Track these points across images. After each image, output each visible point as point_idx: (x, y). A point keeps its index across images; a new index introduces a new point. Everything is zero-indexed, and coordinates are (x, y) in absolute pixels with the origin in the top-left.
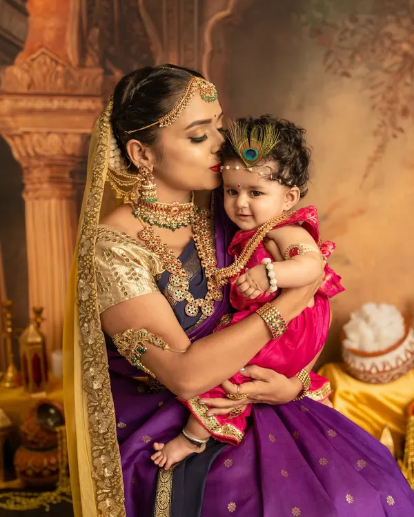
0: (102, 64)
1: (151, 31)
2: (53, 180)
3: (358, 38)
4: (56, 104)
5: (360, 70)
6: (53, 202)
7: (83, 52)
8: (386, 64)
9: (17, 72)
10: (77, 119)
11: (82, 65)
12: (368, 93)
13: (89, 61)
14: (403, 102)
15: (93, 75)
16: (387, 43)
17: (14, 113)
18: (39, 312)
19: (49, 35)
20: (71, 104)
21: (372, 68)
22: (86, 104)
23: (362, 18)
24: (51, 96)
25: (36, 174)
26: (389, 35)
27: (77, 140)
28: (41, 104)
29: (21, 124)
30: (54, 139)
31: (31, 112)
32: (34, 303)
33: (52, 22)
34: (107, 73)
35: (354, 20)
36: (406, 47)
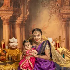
0: (13, 7)
2: (7, 22)
3: (47, 3)
4: (7, 12)
5: (47, 8)
6: (7, 25)
7: (11, 5)
8: (50, 7)
9: (2, 8)
10: (10, 14)
11: (11, 7)
13: (12, 6)
14: (53, 12)
16: (51, 4)
18: (4, 39)
20: (9, 12)
21: (49, 7)
22: (11, 12)
23: (47, 1)
26: (51, 3)
27: (10, 17)
28: (5, 12)
29: (3, 15)
30: (7, 17)
33: (7, 1)
34: (14, 8)
36: (53, 5)
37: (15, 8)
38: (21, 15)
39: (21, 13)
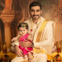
0: (15, 10)
1: (21, 6)
2: (8, 25)
3: (48, 7)
4: (9, 15)
5: (49, 11)
6: (8, 28)
8: (52, 10)
9: (4, 11)
11: (12, 10)
12: (50, 14)
13: (13, 10)
14: (55, 15)
15: (14, 12)
16: (52, 8)
17: (3, 17)
19: (8, 6)
20: (11, 15)
22: (12, 15)
23: (49, 4)
25: (6, 24)
26: (53, 6)
27: (11, 20)
28: (7, 15)
29: (4, 18)
30: (8, 20)
34: (15, 11)
35: (48, 5)
36: (55, 8)
37: (17, 12)
38: (22, 18)
39: (22, 17)
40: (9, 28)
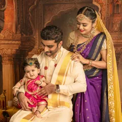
0: (21, 33)
1: (32, 25)
2: (9, 60)
4: (10, 42)
6: (9, 65)
9: (2, 35)
10: (15, 46)
11: (16, 33)
13: (18, 32)
15: (19, 35)
18: (5, 91)
19: (9, 26)
20: (13, 42)
22: (17, 42)
24: (9, 40)
25: (5, 58)
27: (15, 50)
28: (6, 42)
29: (2, 47)
30: (9, 50)
31: (4, 44)
32: (4, 89)
33: (10, 24)
34: (22, 35)
37: (24, 35)
38: (33, 47)
39: (34, 45)
40: (11, 64)
